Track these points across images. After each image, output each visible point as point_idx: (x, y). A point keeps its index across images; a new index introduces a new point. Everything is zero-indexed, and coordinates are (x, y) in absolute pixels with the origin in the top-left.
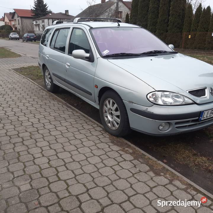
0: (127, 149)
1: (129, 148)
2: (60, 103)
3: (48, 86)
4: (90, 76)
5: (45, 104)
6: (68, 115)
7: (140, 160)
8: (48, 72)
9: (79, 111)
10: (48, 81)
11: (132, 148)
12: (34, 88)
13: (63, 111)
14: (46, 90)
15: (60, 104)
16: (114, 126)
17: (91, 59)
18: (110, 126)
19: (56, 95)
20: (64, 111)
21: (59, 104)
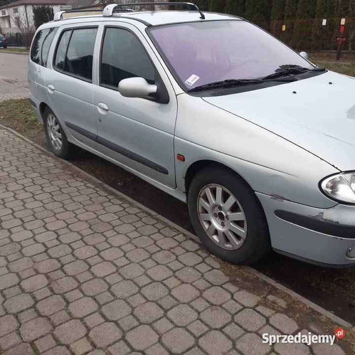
0: (271, 298)
1: (275, 295)
2: (89, 185)
3: (56, 146)
4: (162, 134)
5: (60, 190)
6: (115, 213)
7: (312, 327)
8: (54, 118)
9: (135, 202)
10: (55, 137)
11: (284, 297)
12: (25, 151)
13: (101, 204)
14: (53, 155)
15: (91, 188)
16: (227, 240)
17: (161, 97)
18: (218, 241)
19: (75, 165)
20: (105, 205)
21: (88, 187)
